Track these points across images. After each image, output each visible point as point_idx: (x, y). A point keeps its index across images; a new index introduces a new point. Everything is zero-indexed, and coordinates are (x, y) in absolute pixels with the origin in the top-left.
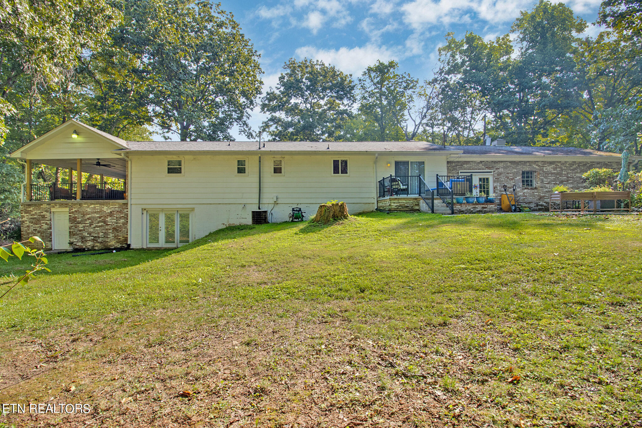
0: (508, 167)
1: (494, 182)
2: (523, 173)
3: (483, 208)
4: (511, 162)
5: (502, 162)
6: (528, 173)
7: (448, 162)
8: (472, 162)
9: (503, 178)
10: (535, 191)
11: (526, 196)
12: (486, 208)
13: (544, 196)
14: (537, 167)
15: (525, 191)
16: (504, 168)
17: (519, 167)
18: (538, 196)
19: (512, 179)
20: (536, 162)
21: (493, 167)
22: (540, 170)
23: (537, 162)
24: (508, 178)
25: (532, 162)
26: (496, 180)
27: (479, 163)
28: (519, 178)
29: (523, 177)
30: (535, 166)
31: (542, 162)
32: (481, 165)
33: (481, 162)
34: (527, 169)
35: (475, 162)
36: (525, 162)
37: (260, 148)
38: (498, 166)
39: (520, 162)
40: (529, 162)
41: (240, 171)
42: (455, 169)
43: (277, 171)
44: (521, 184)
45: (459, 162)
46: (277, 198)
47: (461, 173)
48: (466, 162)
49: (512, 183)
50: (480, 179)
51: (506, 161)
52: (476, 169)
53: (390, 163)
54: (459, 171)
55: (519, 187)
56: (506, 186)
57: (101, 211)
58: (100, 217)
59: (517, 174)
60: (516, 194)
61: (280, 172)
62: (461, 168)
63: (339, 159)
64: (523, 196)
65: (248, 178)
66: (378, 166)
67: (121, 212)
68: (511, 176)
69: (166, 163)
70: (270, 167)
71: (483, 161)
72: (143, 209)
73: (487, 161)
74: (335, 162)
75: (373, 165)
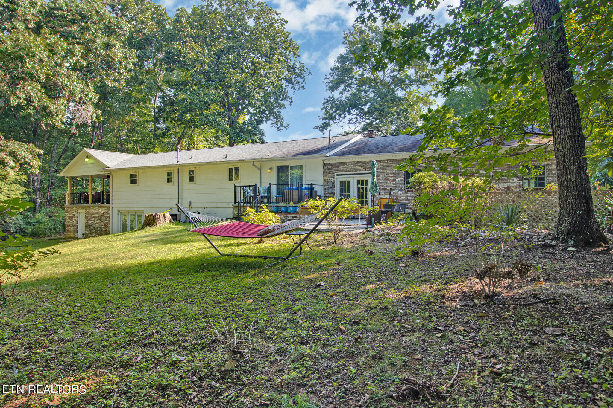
0: (389, 166)
2: (407, 173)
4: (392, 161)
5: (381, 161)
7: (325, 165)
8: (349, 163)
9: (381, 180)
11: (408, 200)
15: (409, 194)
16: (383, 168)
19: (393, 181)
24: (388, 179)
27: (356, 163)
28: (402, 178)
29: (407, 178)
32: (358, 166)
33: (358, 162)
35: (351, 163)
37: (178, 163)
39: (402, 160)
41: (169, 180)
42: (331, 172)
43: (191, 179)
44: (403, 187)
45: (335, 164)
46: (190, 203)
47: (338, 175)
48: (342, 163)
49: (393, 185)
50: (359, 182)
51: (386, 160)
52: (353, 171)
53: (271, 169)
54: (335, 174)
55: (401, 190)
56: (386, 189)
57: (99, 212)
58: (98, 216)
59: (398, 174)
60: (397, 198)
61: (193, 181)
62: (338, 170)
63: (233, 167)
64: (406, 201)
65: (173, 186)
66: (262, 171)
67: (107, 213)
68: (391, 177)
69: (129, 177)
70: (186, 177)
71: (361, 162)
72: (118, 211)
73: (365, 161)
74: (230, 170)
75: (258, 171)
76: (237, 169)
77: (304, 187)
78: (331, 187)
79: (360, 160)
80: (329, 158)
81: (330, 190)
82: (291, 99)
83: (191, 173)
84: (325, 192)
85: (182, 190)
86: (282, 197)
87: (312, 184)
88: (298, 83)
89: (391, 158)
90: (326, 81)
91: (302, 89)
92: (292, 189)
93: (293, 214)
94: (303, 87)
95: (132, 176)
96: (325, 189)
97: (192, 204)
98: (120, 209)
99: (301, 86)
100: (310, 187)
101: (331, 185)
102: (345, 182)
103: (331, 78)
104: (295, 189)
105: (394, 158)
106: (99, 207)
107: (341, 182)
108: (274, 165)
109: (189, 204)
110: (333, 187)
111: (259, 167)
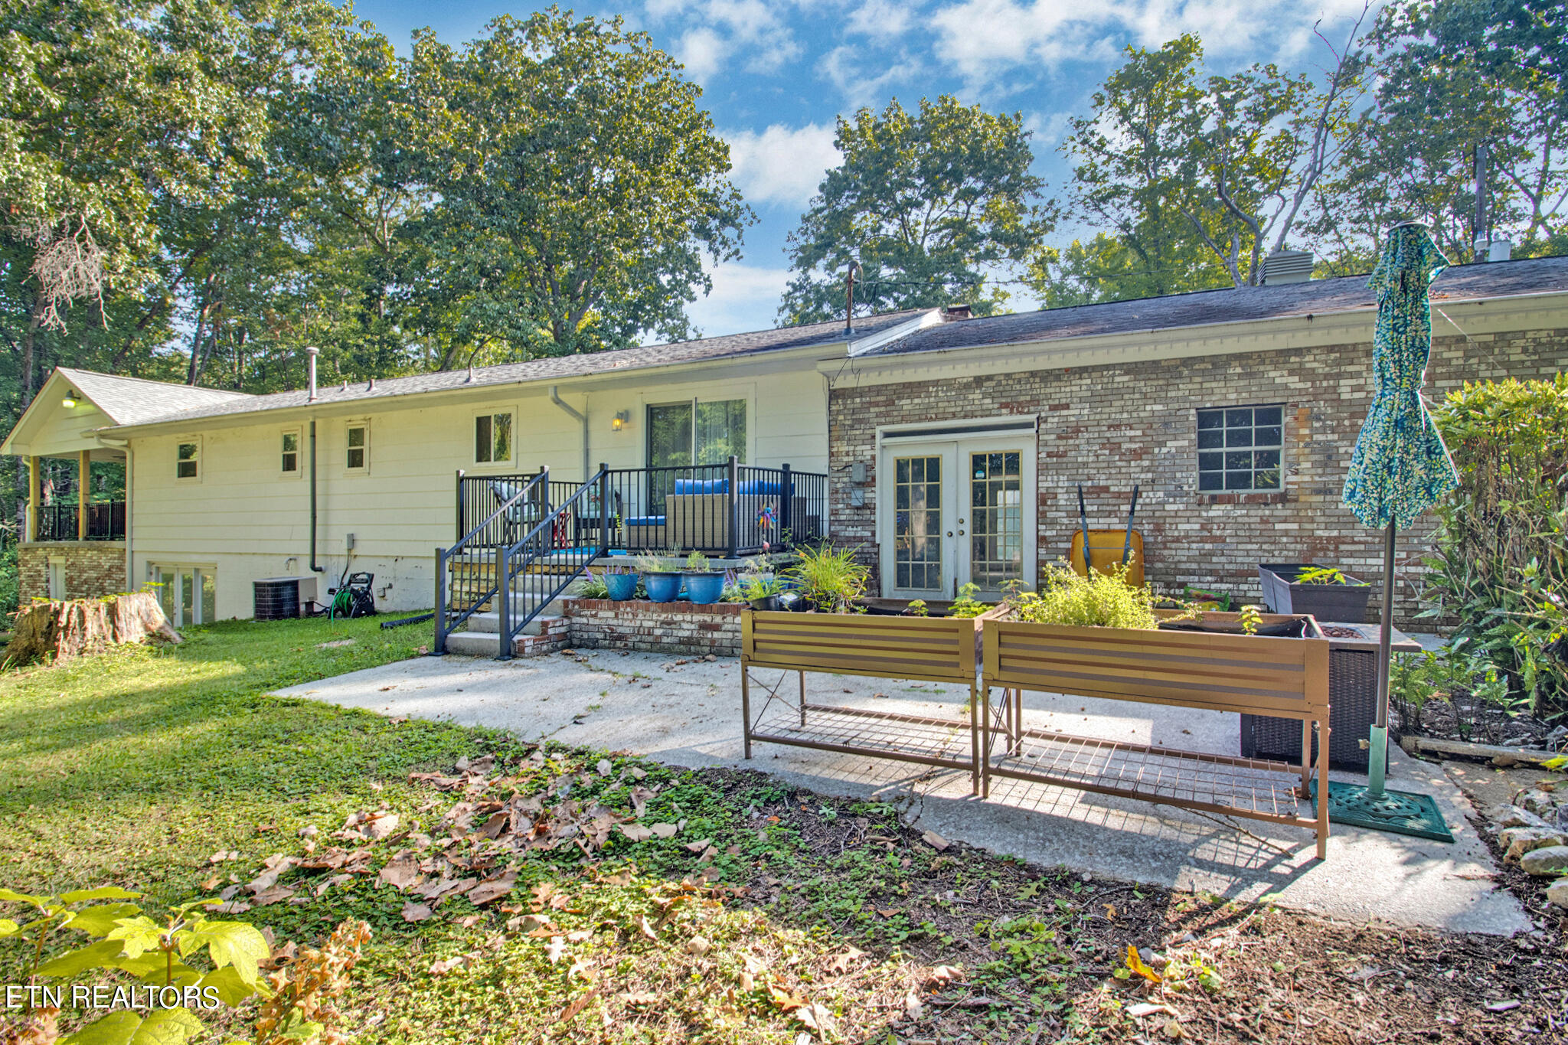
0: (1118, 393)
1: (1041, 470)
2: (1206, 418)
3: (704, 627)
4: (1132, 369)
5: (1082, 371)
6: (1239, 415)
7: (834, 395)
8: (936, 383)
9: (1084, 450)
10: (1280, 510)
11: (1214, 539)
12: (716, 628)
13: (1338, 541)
14: (1294, 382)
15: (1217, 511)
16: (1095, 399)
17: (1184, 388)
18: (1298, 539)
19: (1138, 455)
20: (1285, 353)
21: (1035, 401)
22: (1316, 397)
23: (1298, 352)
24: (1114, 447)
25: (1261, 357)
26: (1053, 461)
27: (967, 386)
28: (1182, 443)
29: (1203, 440)
30: (1279, 377)
31: (1331, 349)
32: (977, 395)
33: (979, 381)
34: (1228, 394)
35: (949, 384)
36: (1218, 364)
37: (310, 399)
38: (1061, 392)
39: (1187, 362)
40: (1240, 357)
41: (289, 463)
42: (860, 421)
43: (355, 459)
44: (1191, 479)
45: (879, 389)
46: (352, 540)
47: (888, 435)
48: (909, 385)
49: (1138, 471)
50: (978, 461)
51: (1107, 367)
52: (954, 416)
53: (625, 416)
54: (878, 431)
55: (1178, 493)
56: (1106, 489)
57: (99, 565)
58: (98, 579)
59: (1166, 424)
60: (1158, 529)
61: (360, 464)
62: (887, 414)
63: (492, 413)
64: (1203, 540)
65: (298, 483)
66: (593, 426)
67: (121, 569)
68: (1132, 439)
69: (176, 452)
70: (340, 449)
71: (989, 378)
72: (150, 564)
73: (1008, 376)
74: (482, 424)
75: (579, 426)
76: (504, 420)
77: (750, 481)
78: (860, 485)
79: (985, 369)
80: (857, 364)
81: (859, 493)
82: (708, 279)
83: (356, 436)
84: (834, 501)
85: (327, 495)
86: (656, 523)
87: (786, 471)
88: (724, 243)
89: (1132, 356)
90: (790, 246)
91: (734, 258)
92: (702, 490)
93: (703, 609)
94: (737, 252)
95: (186, 451)
96: (834, 492)
97: (358, 544)
98: (152, 558)
99: (733, 249)
100: (777, 480)
101: (859, 476)
102: (918, 462)
103: (802, 241)
104: (714, 490)
105: (1148, 354)
106: (100, 550)
107: (901, 466)
108: (637, 401)
109: (345, 546)
110: (869, 483)
111: (580, 410)
